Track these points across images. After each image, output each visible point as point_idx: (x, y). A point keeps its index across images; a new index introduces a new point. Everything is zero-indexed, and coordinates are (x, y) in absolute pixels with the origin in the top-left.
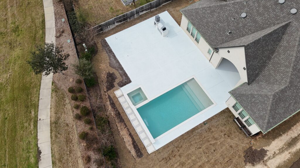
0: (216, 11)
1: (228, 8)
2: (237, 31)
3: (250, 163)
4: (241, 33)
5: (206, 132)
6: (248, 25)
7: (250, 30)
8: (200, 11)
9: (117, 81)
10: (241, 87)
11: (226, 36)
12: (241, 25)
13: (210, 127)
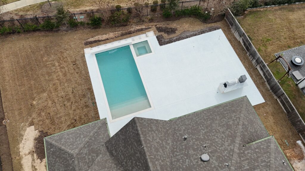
0: (229, 130)
1: (227, 143)
2: (184, 147)
3: (39, 136)
4: (178, 151)
5: (85, 103)
6: (187, 160)
7: (178, 160)
8: (235, 114)
9: (165, 35)
10: (107, 134)
11: (183, 134)
12: (191, 152)
13: (89, 108)
